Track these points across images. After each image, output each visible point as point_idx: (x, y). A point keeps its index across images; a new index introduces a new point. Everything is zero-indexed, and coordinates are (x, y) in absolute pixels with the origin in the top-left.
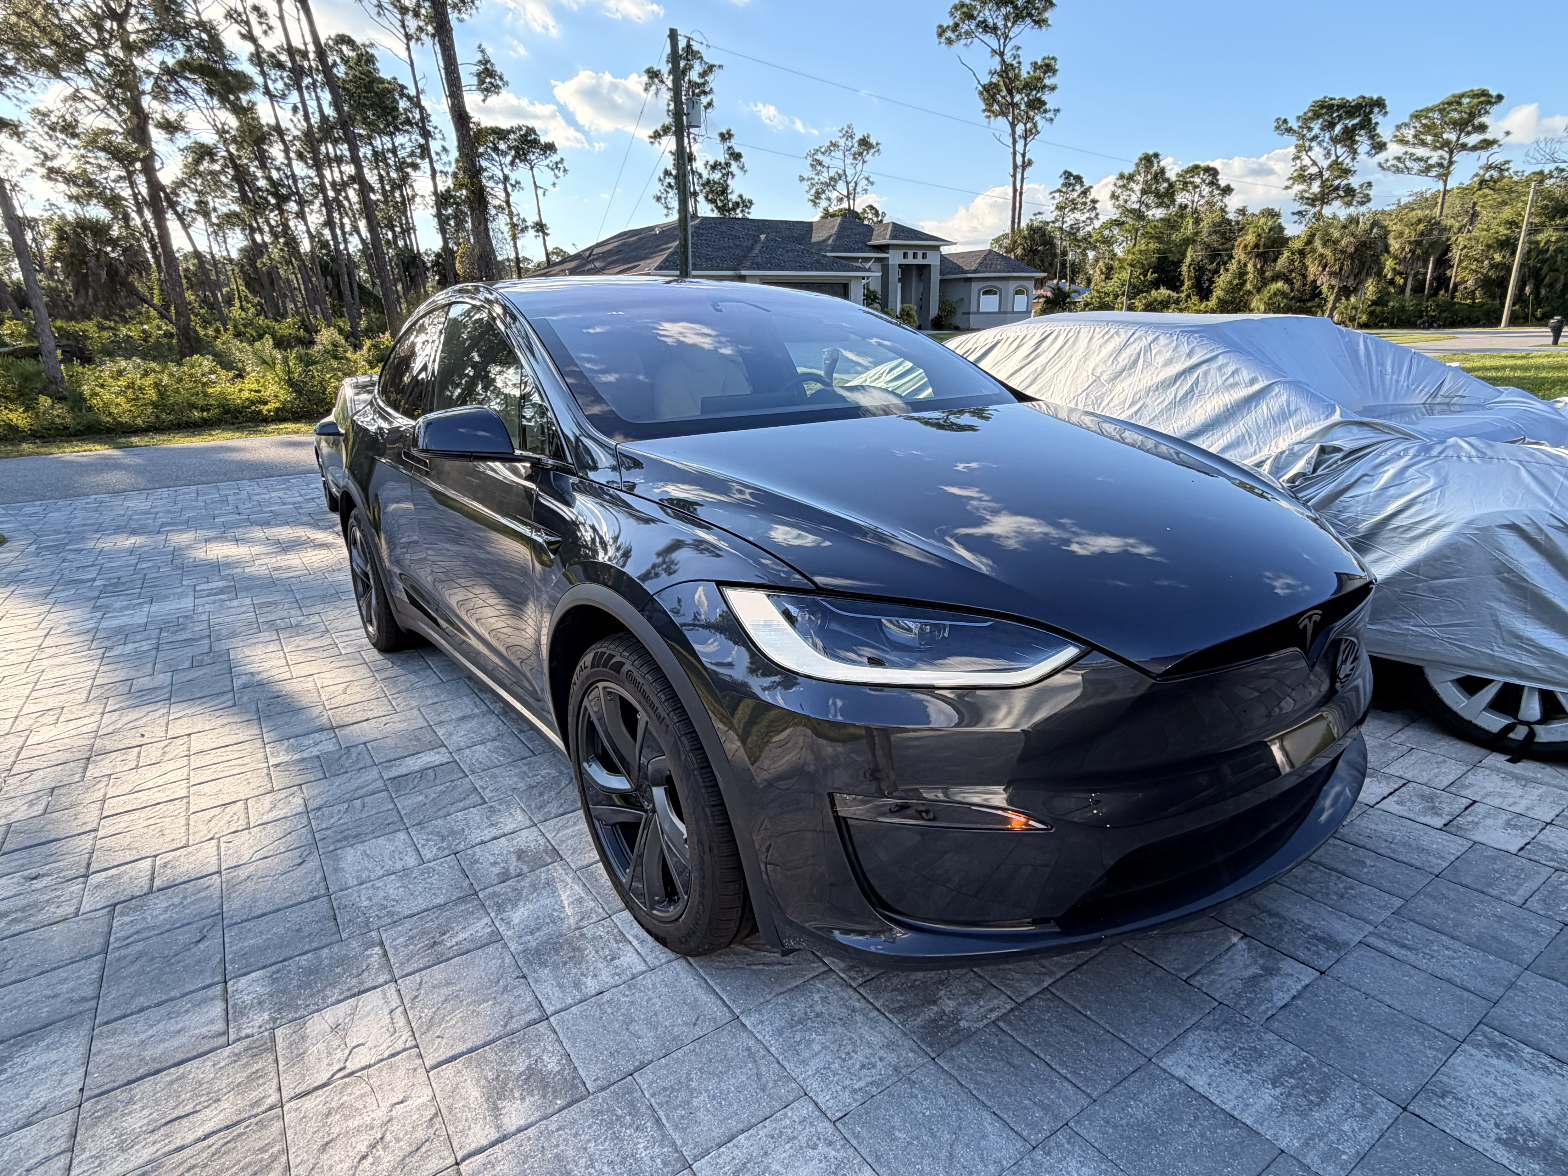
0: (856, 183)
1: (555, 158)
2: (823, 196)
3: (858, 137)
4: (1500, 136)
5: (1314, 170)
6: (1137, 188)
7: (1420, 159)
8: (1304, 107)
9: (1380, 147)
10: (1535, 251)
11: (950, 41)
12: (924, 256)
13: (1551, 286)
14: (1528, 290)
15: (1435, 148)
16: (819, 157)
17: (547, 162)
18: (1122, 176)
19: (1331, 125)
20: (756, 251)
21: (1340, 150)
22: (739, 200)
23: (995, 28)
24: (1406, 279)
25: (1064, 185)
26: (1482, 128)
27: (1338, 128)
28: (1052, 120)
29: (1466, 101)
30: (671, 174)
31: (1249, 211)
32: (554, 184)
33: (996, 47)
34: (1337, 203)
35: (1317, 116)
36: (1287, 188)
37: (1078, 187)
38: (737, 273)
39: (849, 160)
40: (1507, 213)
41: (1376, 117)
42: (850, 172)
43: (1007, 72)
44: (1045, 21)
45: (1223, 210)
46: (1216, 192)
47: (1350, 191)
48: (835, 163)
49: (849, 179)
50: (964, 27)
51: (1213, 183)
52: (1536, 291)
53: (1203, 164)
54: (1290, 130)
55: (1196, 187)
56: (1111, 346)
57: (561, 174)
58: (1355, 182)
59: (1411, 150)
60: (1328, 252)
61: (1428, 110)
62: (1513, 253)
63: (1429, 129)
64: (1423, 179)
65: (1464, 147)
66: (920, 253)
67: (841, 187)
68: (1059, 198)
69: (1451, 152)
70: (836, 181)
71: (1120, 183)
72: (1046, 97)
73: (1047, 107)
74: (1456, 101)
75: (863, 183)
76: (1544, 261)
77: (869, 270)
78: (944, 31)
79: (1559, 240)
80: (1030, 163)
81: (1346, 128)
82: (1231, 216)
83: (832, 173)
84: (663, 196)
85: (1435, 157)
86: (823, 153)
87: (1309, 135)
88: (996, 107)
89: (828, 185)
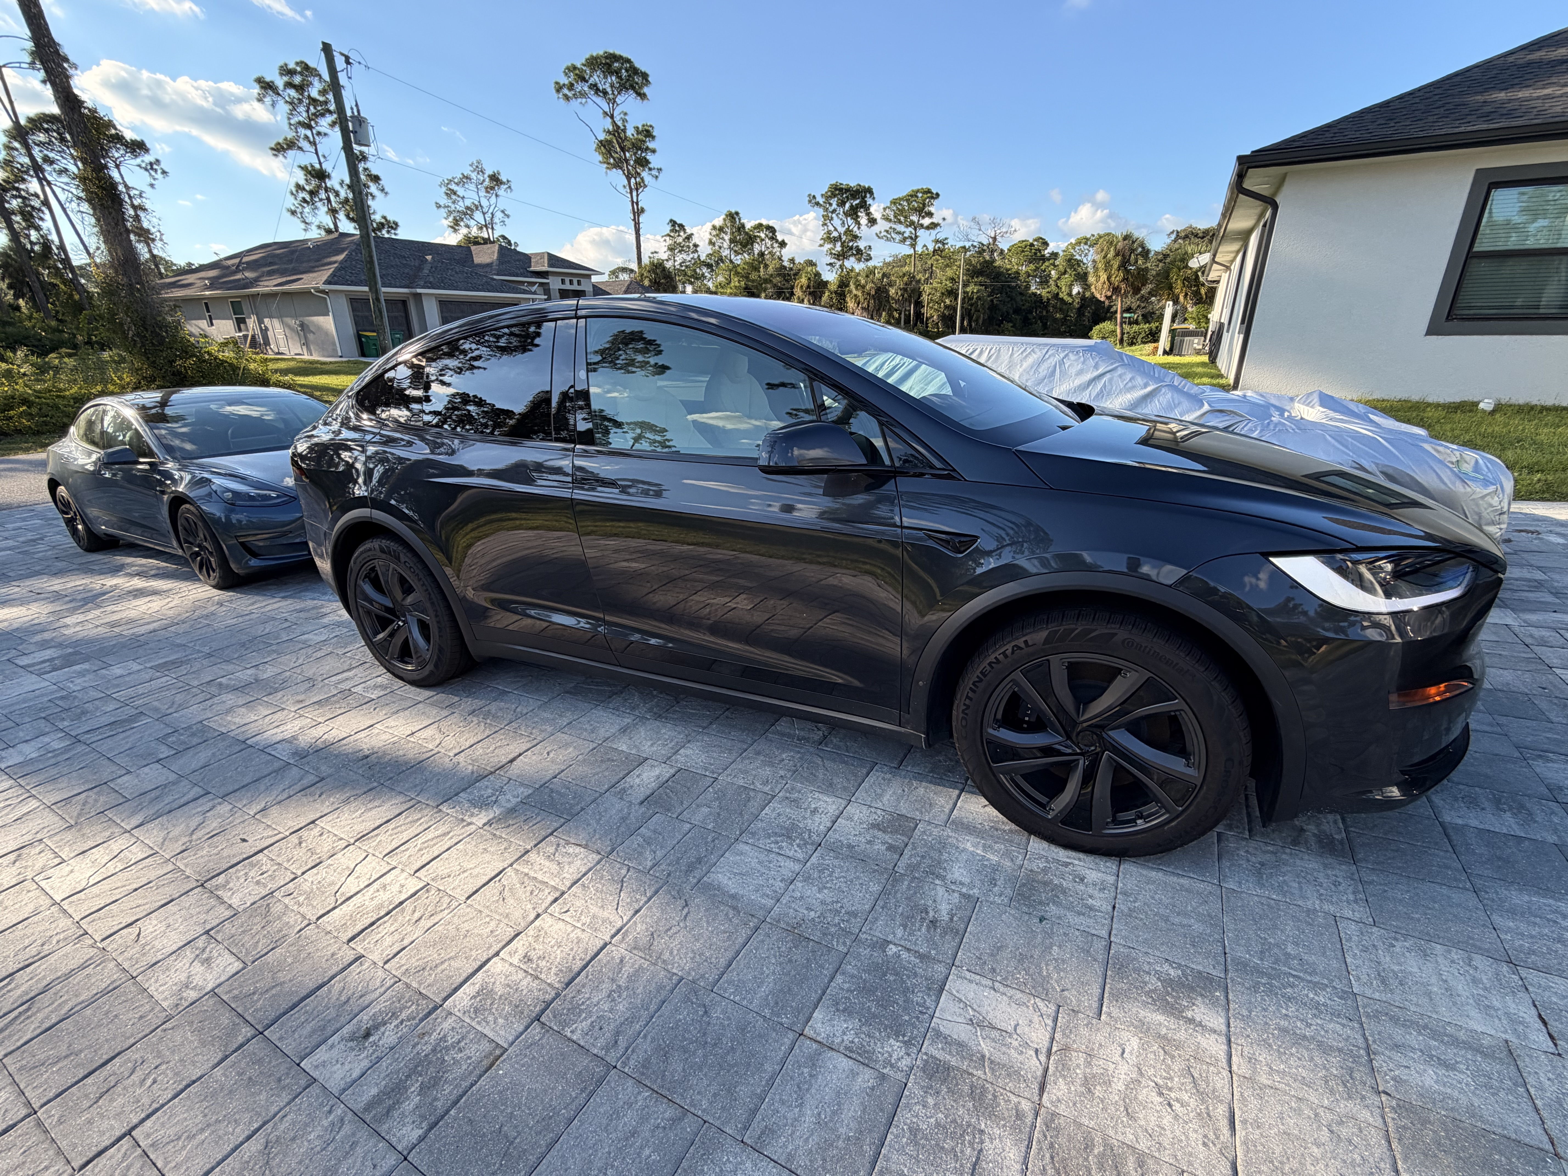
0: (493, 214)
1: (148, 158)
2: (462, 224)
3: (489, 172)
4: (940, 222)
5: (835, 234)
6: (727, 238)
7: (899, 233)
8: (825, 189)
9: (872, 221)
10: (967, 298)
11: (567, 98)
12: (579, 283)
13: (977, 320)
14: (965, 323)
15: (907, 226)
16: (453, 187)
17: (138, 161)
18: (714, 228)
19: (842, 204)
20: (426, 271)
21: (850, 221)
22: (383, 221)
23: (605, 93)
24: (900, 314)
25: (672, 231)
26: (930, 214)
27: (847, 205)
28: (657, 177)
29: (920, 195)
30: (304, 189)
31: (797, 262)
32: (152, 186)
33: (607, 110)
34: (852, 259)
35: (834, 195)
36: (821, 246)
37: (682, 233)
38: (413, 290)
39: (482, 193)
40: (949, 273)
41: (869, 201)
42: (484, 203)
43: (617, 132)
44: (645, 95)
45: (780, 259)
46: (776, 245)
47: (859, 251)
48: (470, 195)
49: (485, 210)
50: (579, 87)
51: (773, 238)
52: (970, 324)
53: (765, 222)
54: (817, 204)
55: (762, 240)
56: (1030, 360)
57: (159, 175)
58: (862, 245)
59: (894, 226)
60: (859, 294)
61: (900, 199)
62: (956, 299)
63: (902, 211)
64: (901, 246)
65: (922, 225)
66: (575, 281)
67: (478, 215)
68: (669, 241)
69: (915, 229)
70: (472, 211)
71: (714, 233)
72: (649, 156)
73: (651, 166)
74: (913, 195)
75: (499, 215)
76: (972, 305)
77: (535, 293)
78: (561, 88)
79: (978, 291)
80: (643, 210)
81: (852, 206)
82: (786, 264)
83: (468, 203)
84: (298, 210)
85: (908, 231)
86: (457, 184)
87: (831, 209)
88: (612, 161)
89: (465, 214)
